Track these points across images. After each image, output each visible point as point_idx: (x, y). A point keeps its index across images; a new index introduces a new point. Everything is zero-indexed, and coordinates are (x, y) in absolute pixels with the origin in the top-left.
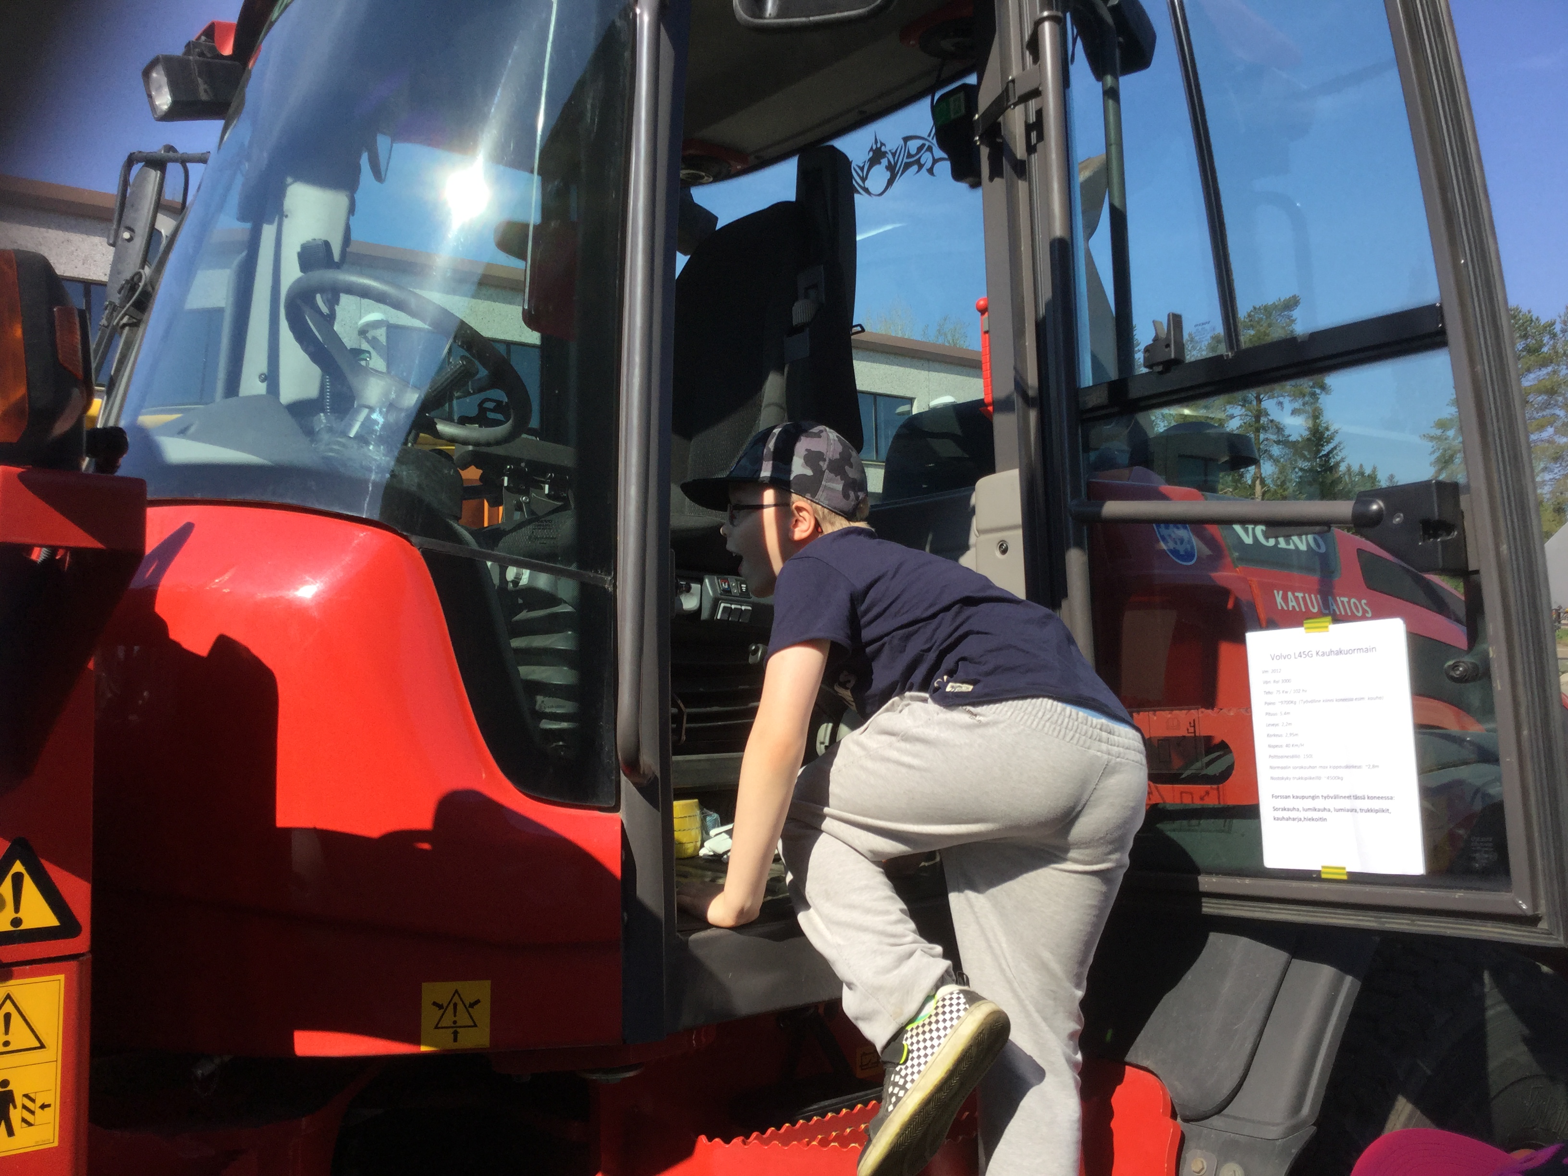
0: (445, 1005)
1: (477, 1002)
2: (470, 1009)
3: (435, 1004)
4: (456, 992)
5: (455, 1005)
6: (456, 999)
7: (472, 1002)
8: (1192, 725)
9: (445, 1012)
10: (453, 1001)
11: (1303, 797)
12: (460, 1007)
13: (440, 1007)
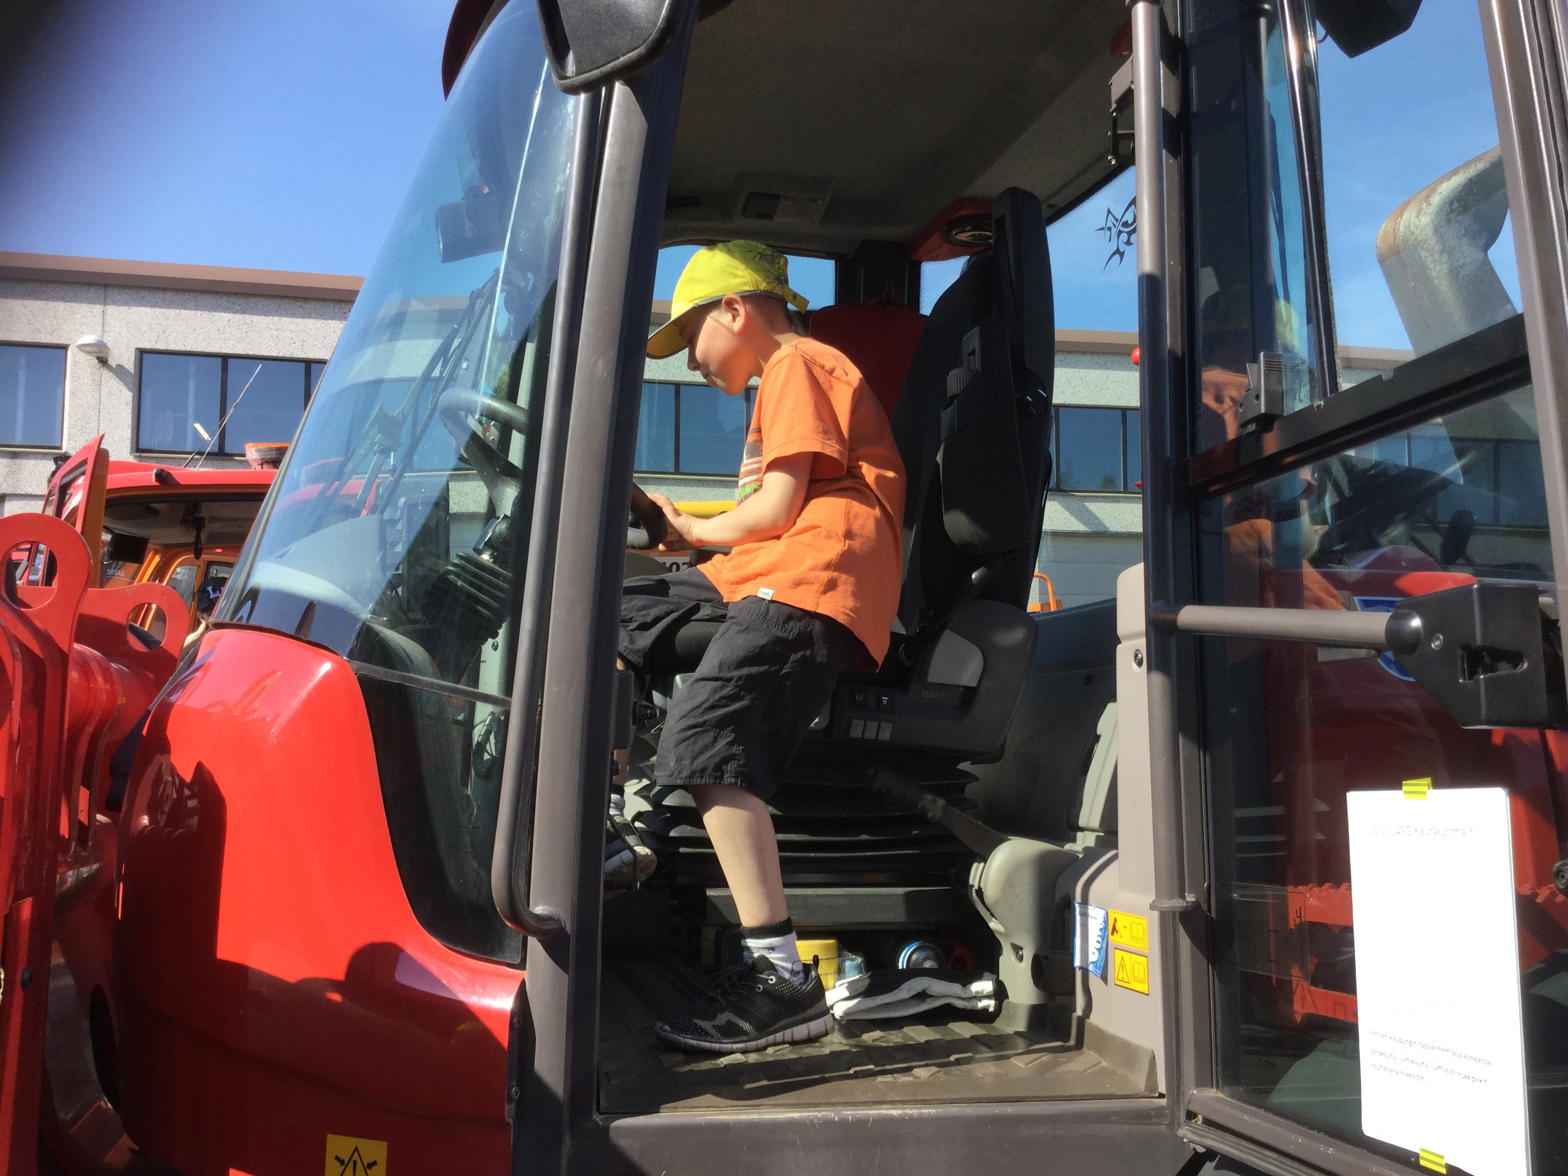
0: (346, 1161)
1: (375, 1163)
2: (368, 1170)
3: (337, 1158)
4: (356, 1149)
5: (355, 1163)
6: (356, 1156)
7: (370, 1162)
8: (1299, 915)
9: (346, 1167)
10: (352, 1160)
11: (1400, 1041)
12: (359, 1166)
13: (342, 1162)
